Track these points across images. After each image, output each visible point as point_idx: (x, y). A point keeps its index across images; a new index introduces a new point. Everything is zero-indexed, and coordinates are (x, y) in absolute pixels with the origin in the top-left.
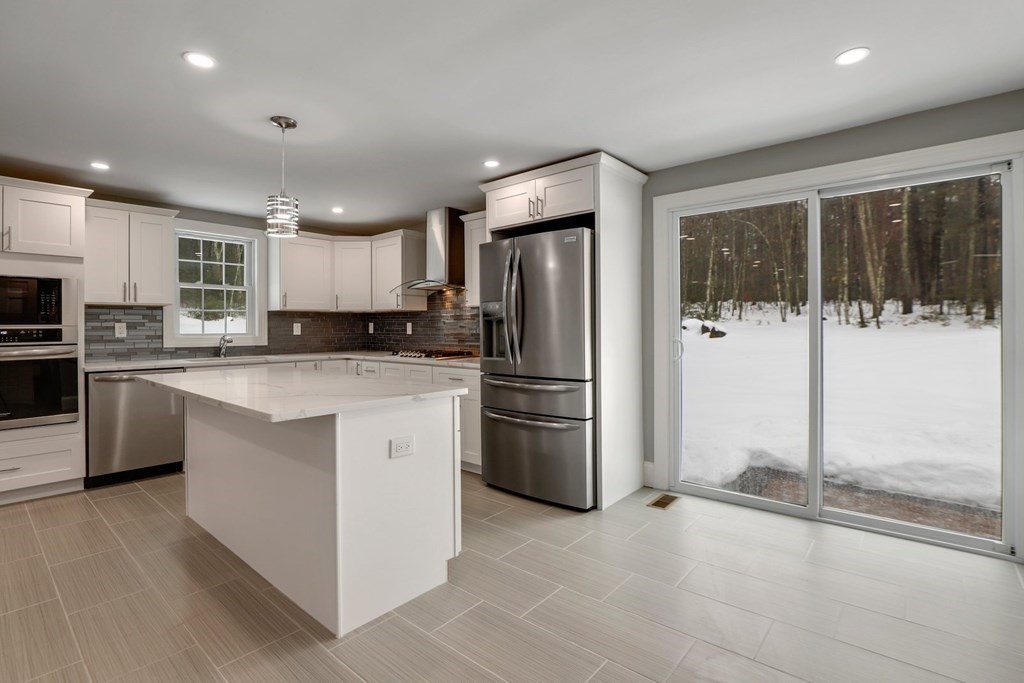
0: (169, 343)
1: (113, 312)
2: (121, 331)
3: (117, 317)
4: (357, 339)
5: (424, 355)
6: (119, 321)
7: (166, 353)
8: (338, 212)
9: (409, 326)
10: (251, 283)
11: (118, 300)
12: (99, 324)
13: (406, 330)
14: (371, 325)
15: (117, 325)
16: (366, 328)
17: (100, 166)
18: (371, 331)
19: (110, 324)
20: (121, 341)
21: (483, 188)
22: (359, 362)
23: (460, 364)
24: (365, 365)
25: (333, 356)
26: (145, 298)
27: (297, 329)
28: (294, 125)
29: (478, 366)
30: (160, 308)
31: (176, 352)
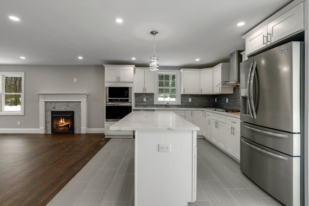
0: (155, 103)
1: (144, 95)
2: (145, 100)
3: (144, 96)
4: (211, 104)
5: (224, 111)
6: (144, 97)
7: (155, 106)
8: (197, 60)
9: (227, 99)
10: (177, 86)
11: (142, 92)
12: (140, 98)
13: (226, 101)
14: (216, 99)
15: (144, 98)
16: (214, 100)
17: (134, 59)
18: (216, 101)
19: (142, 98)
20: (145, 102)
21: (243, 37)
22: (206, 112)
23: (234, 116)
24: (207, 113)
25: (198, 109)
26: (148, 91)
27: (190, 100)
28: (157, 33)
29: (239, 117)
30: (153, 94)
31: (157, 106)
